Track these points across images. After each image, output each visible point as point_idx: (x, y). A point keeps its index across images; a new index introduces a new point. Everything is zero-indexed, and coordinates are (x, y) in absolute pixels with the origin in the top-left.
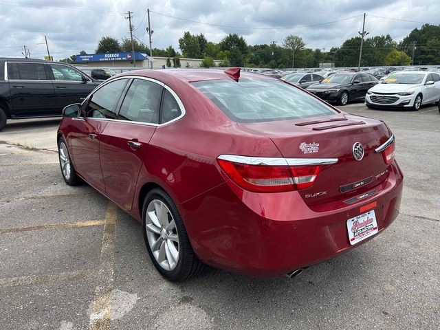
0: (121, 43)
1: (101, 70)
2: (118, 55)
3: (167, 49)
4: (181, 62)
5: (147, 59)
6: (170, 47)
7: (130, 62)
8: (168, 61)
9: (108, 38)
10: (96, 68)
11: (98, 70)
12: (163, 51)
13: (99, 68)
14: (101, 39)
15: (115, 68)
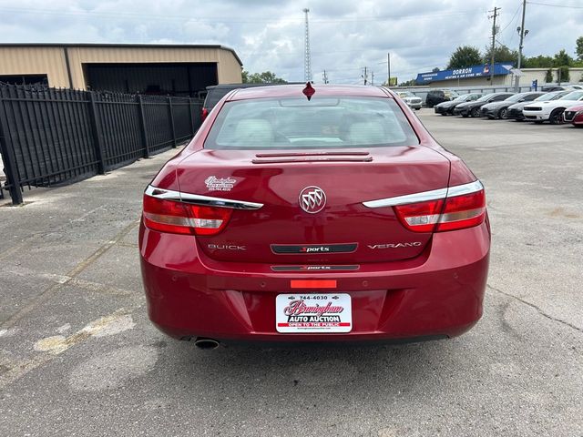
0: (483, 52)
1: (439, 92)
2: (470, 70)
3: (556, 56)
4: (571, 74)
5: (511, 73)
6: (562, 53)
7: (487, 78)
8: (549, 73)
9: (466, 48)
10: (434, 89)
11: (435, 92)
12: (549, 59)
13: (438, 89)
14: (456, 51)
15: (460, 88)
